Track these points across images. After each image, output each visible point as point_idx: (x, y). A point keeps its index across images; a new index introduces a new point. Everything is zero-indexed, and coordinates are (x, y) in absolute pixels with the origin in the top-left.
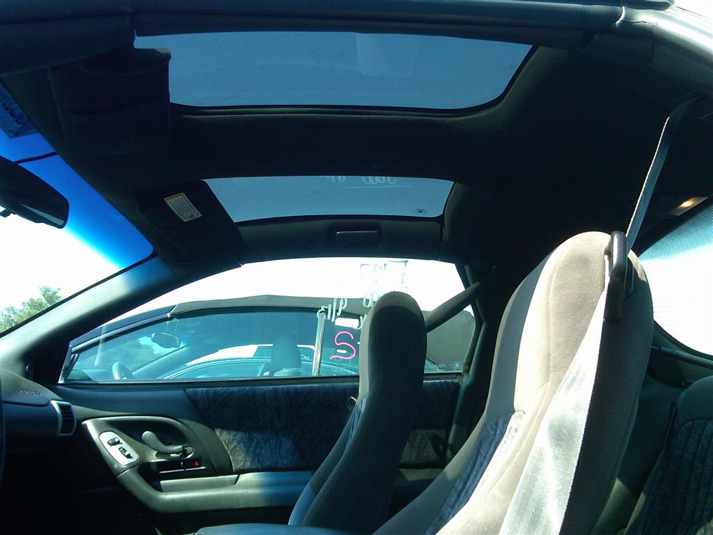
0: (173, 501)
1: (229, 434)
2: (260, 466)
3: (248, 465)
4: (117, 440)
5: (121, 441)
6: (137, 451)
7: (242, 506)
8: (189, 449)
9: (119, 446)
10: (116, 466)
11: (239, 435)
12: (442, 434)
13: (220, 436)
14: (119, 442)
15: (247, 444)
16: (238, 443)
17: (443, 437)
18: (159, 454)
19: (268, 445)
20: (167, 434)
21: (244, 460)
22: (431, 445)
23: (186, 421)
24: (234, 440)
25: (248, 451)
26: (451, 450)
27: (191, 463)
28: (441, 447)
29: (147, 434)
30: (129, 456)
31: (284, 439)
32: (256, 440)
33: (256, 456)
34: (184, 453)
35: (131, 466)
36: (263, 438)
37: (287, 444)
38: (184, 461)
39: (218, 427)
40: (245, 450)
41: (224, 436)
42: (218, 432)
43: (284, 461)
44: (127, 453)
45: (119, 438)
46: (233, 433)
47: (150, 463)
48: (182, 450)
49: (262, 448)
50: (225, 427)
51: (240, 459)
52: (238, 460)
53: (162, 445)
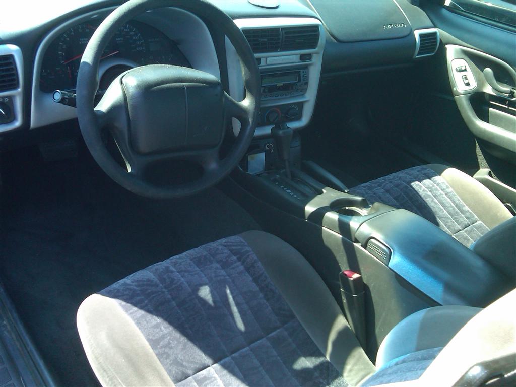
4: (464, 68)
5: (468, 69)
6: (477, 81)
9: (464, 73)
10: (455, 89)
14: (465, 70)
18: (495, 89)
20: (501, 75)
27: (513, 104)
29: (488, 69)
30: (468, 84)
34: (512, 95)
35: (466, 93)
38: (509, 101)
44: (467, 82)
45: (467, 66)
47: (485, 93)
48: (509, 92)
53: (496, 82)
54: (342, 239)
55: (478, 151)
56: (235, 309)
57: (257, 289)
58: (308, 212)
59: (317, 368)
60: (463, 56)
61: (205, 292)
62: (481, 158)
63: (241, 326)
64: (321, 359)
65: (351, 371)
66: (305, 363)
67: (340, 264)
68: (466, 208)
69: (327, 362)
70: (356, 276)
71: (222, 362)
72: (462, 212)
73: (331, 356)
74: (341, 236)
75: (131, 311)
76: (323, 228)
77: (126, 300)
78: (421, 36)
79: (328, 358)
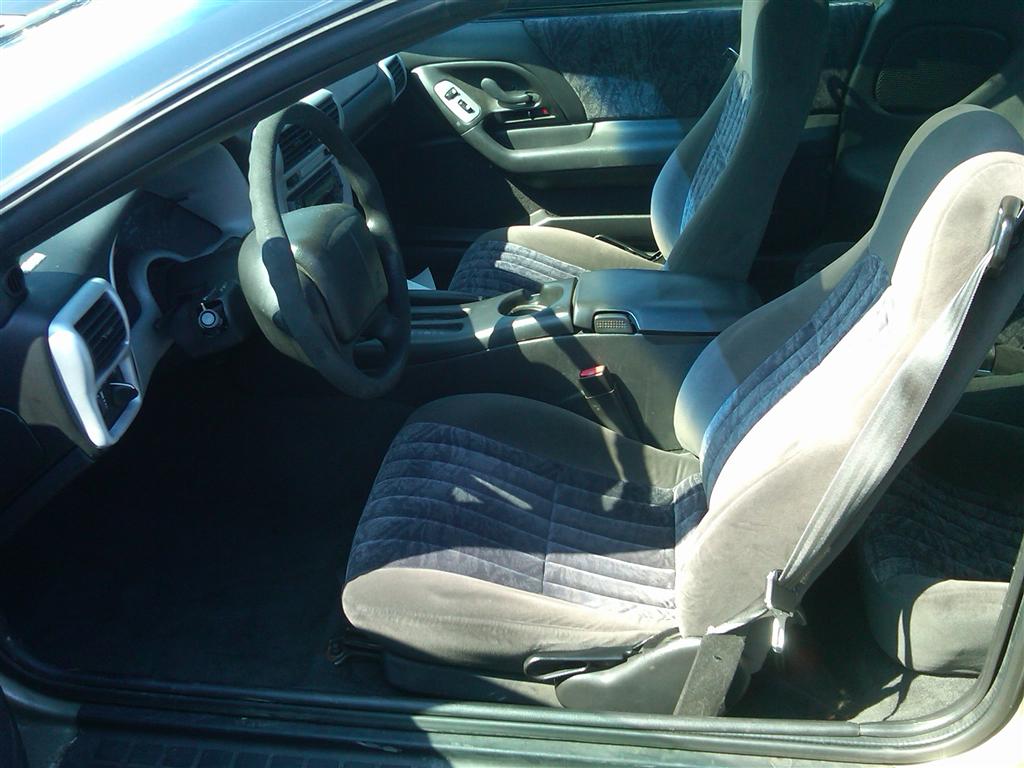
0: (525, 161)
1: (580, 78)
2: (618, 115)
3: (604, 113)
4: (454, 92)
5: (460, 91)
6: (478, 101)
7: (601, 166)
8: (535, 96)
9: (457, 98)
10: (458, 124)
11: (593, 80)
12: (842, 75)
13: (571, 80)
14: (457, 94)
15: (603, 90)
16: (592, 88)
17: (843, 80)
18: (501, 103)
19: (626, 91)
20: (507, 80)
21: (599, 108)
22: (826, 89)
23: (528, 66)
24: (586, 86)
25: (603, 98)
26: (850, 95)
27: (539, 112)
28: (839, 91)
29: (485, 80)
30: (471, 111)
31: (646, 85)
32: (612, 87)
33: (612, 103)
34: (531, 101)
35: (475, 123)
36: (621, 83)
37: (649, 90)
38: (532, 111)
39: (567, 72)
40: (599, 97)
41: (575, 82)
42: (567, 77)
43: (646, 110)
44: (468, 108)
45: (456, 87)
46: (584, 78)
47: (494, 113)
48: (527, 99)
49: (619, 95)
50: (574, 71)
51: (594, 107)
52: (593, 108)
53: (503, 92)
54: (556, 341)
55: (517, 193)
56: (504, 493)
57: (499, 462)
58: (485, 339)
59: (624, 496)
60: (444, 77)
61: (461, 494)
62: (524, 200)
63: (525, 505)
64: (621, 484)
65: (658, 473)
66: (609, 500)
67: (564, 374)
68: (565, 264)
69: (627, 484)
70: (600, 370)
71: (549, 549)
72: (564, 270)
73: (627, 475)
74: (551, 338)
75: (422, 562)
76: (519, 343)
77: (402, 556)
78: (389, 67)
79: (624, 480)
